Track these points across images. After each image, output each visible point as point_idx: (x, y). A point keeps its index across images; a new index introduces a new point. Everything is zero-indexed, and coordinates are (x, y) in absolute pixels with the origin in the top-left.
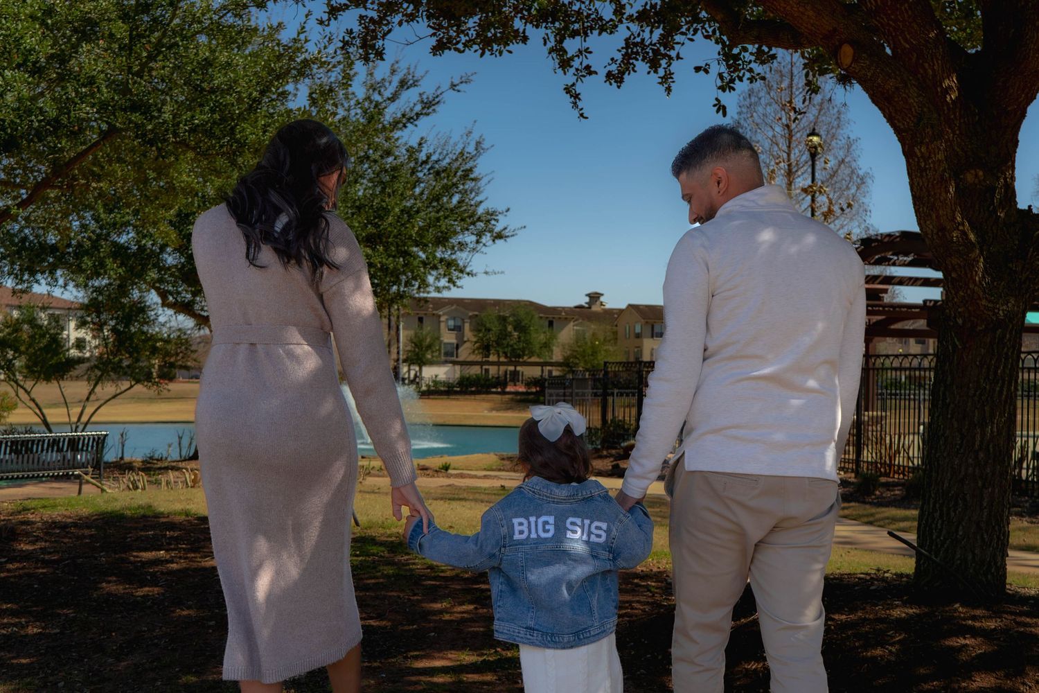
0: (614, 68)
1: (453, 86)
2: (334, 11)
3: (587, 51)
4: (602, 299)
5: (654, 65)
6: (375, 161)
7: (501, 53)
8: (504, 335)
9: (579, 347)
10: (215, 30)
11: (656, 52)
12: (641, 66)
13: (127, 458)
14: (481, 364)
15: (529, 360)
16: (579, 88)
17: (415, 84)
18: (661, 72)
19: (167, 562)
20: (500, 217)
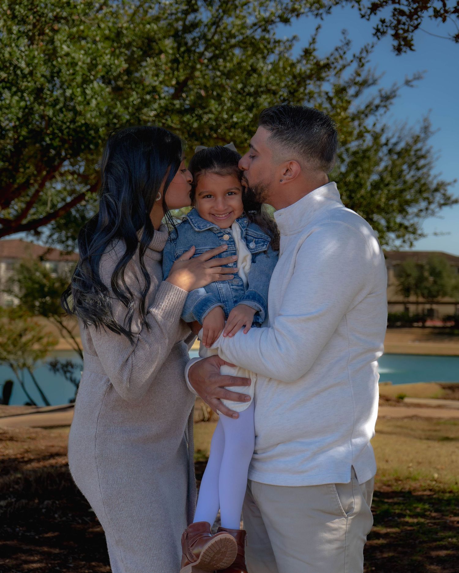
1: (407, 83)
2: (374, 8)
8: (421, 279)
14: (404, 303)
15: (443, 300)
17: (374, 82)
20: (449, 187)
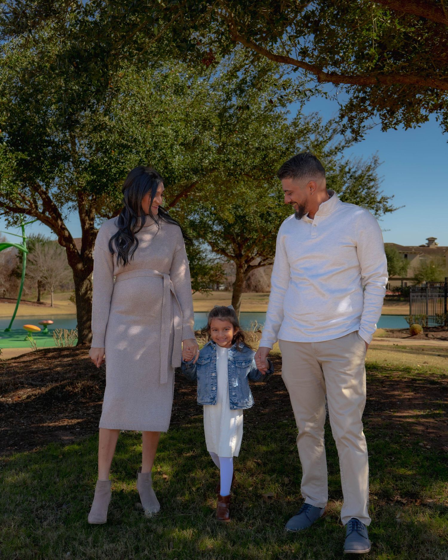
4: (436, 241)
7: (415, 128)
9: (423, 269)
15: (394, 277)
20: (389, 200)
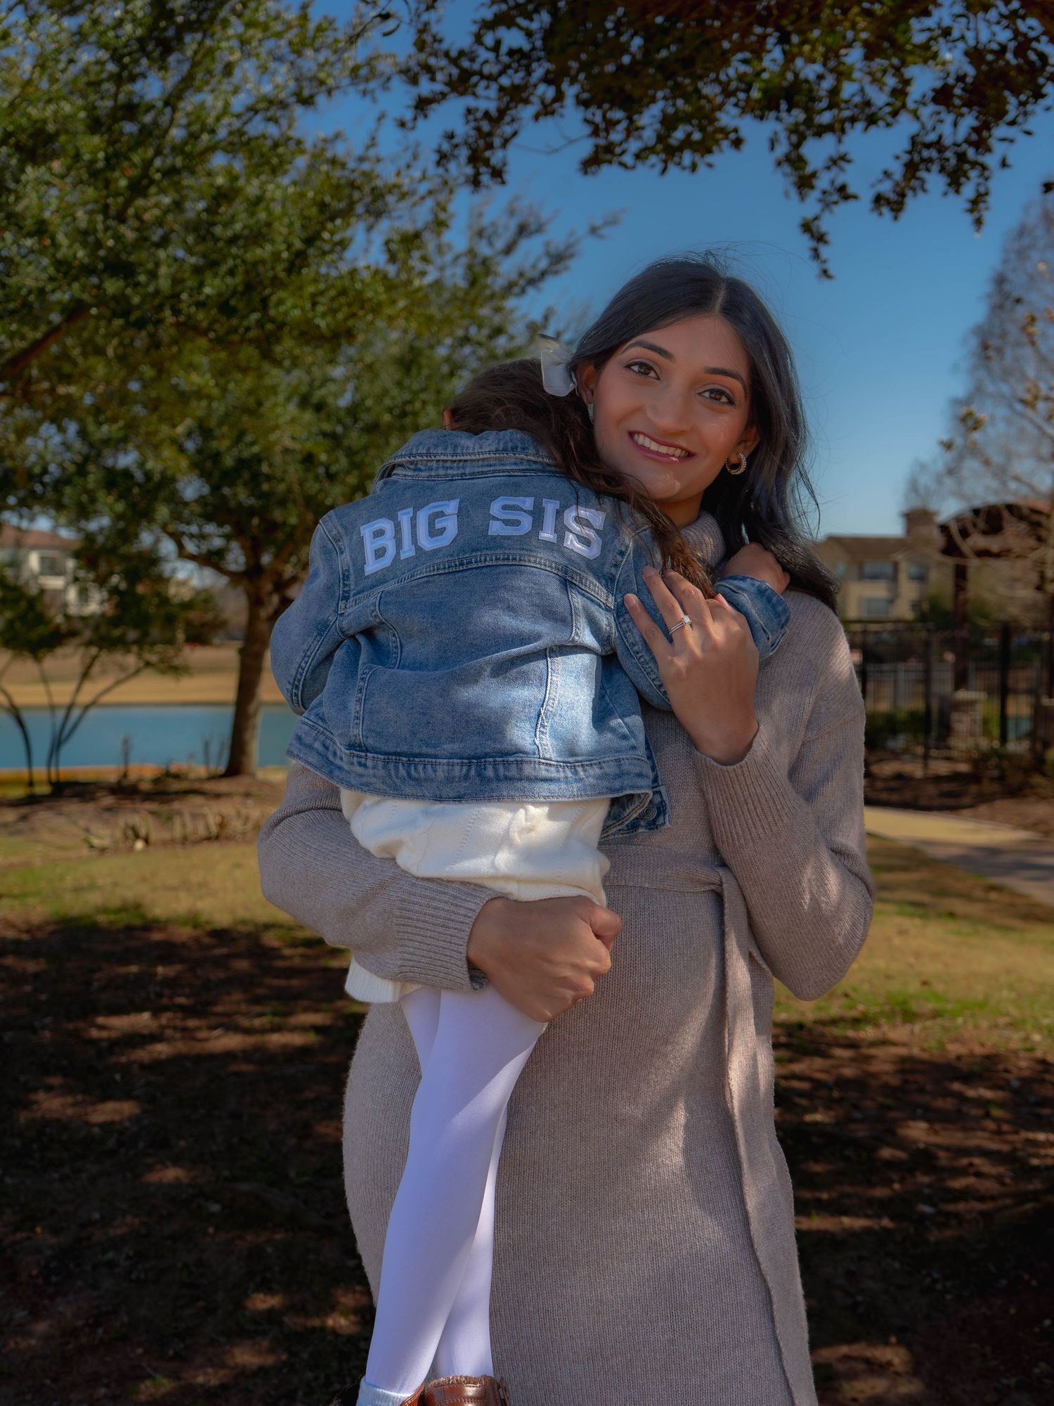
0: (886, 188)
1: (594, 230)
2: (423, 105)
3: (843, 158)
5: (955, 180)
6: (480, 344)
7: (694, 167)
10: (239, 143)
11: (962, 157)
12: (935, 181)
13: (133, 776)
16: (825, 225)
17: (539, 229)
18: (968, 190)
19: (154, 1038)
